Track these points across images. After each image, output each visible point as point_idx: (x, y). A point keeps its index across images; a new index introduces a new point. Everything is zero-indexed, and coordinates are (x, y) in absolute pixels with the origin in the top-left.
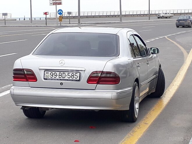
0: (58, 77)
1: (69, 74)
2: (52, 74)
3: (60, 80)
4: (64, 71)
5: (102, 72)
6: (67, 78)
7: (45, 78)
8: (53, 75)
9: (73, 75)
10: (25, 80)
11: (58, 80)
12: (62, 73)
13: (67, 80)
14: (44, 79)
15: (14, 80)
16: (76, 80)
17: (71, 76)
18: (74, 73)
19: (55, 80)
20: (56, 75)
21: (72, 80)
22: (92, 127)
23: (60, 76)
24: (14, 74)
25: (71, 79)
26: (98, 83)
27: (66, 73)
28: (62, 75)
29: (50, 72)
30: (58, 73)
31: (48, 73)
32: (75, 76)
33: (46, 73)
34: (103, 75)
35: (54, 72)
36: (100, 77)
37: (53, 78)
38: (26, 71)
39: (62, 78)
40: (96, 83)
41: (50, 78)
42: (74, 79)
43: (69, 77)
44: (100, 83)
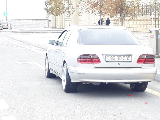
0: (116, 60)
1: (124, 57)
2: (111, 57)
3: (118, 61)
4: (120, 55)
5: (147, 55)
6: (122, 60)
7: (107, 60)
9: (127, 57)
11: (116, 61)
12: (119, 56)
13: (123, 61)
17: (126, 58)
18: (128, 56)
20: (115, 58)
21: (127, 61)
23: (118, 59)
25: (125, 60)
26: (144, 63)
27: (122, 56)
28: (119, 58)
30: (116, 57)
31: (109, 57)
33: (108, 57)
35: (113, 56)
36: (146, 59)
37: (113, 60)
38: (92, 56)
39: (119, 60)
40: (142, 62)
41: (110, 60)
42: (128, 60)
43: (124, 59)
44: (146, 63)
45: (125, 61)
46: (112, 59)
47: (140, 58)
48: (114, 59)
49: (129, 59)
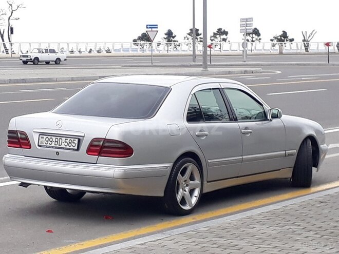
0: (53, 145)
1: (66, 141)
2: (47, 139)
3: (56, 148)
4: (61, 136)
5: (105, 140)
6: (63, 146)
7: (39, 144)
8: (48, 141)
9: (70, 141)
10: (18, 146)
11: (53, 147)
12: (59, 138)
13: (64, 148)
14: (39, 146)
15: (9, 146)
16: (74, 150)
17: (68, 143)
18: (72, 139)
19: (50, 147)
20: (52, 141)
21: (69, 149)
22: (107, 218)
23: (56, 143)
24: (9, 137)
25: (68, 147)
26: (99, 155)
27: (64, 139)
28: (58, 142)
29: (45, 137)
30: (54, 138)
31: (43, 138)
32: (73, 143)
33: (41, 138)
34: (107, 144)
35: (49, 137)
36: (102, 147)
37: (48, 145)
38: (21, 134)
39: (58, 146)
40: (96, 154)
41: (45, 144)
42: (72, 147)
43: (66, 144)
44: (102, 155)
45: (67, 149)
46: (47, 142)
47: (91, 145)
48: (51, 143)
49: (74, 145)
